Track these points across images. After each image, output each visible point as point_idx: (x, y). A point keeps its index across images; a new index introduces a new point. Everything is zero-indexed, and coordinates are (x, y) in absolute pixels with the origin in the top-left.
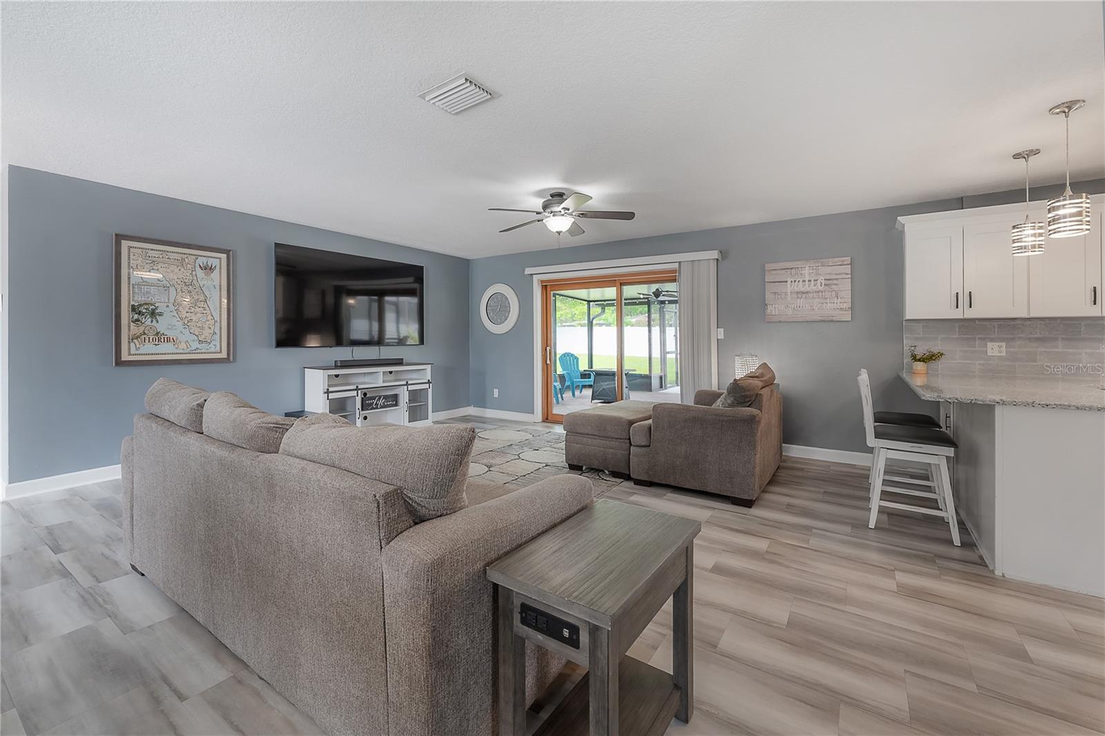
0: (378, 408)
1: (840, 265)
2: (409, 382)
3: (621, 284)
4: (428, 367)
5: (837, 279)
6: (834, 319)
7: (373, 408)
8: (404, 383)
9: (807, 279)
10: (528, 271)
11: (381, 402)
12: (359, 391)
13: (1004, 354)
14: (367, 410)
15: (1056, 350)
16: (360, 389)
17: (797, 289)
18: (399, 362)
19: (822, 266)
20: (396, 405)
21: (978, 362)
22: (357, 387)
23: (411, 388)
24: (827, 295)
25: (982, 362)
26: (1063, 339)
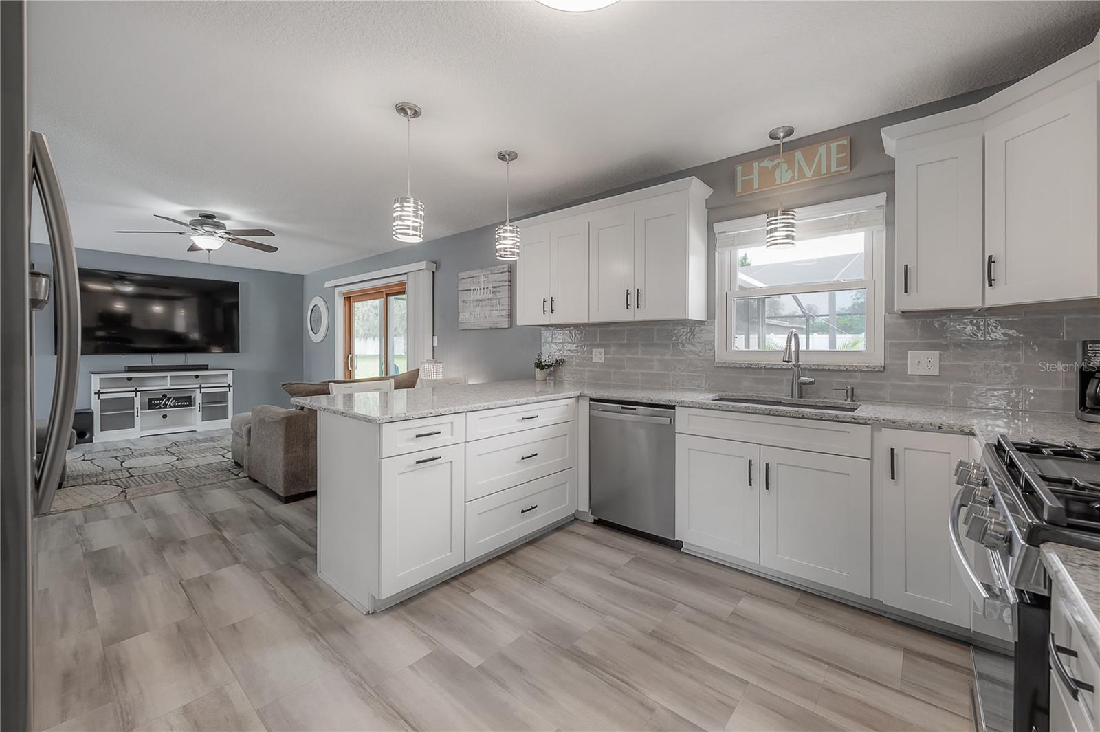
0: (166, 408)
1: (502, 273)
2: (202, 386)
3: (387, 295)
4: (230, 373)
5: (499, 287)
6: (499, 326)
7: (160, 408)
8: (198, 386)
9: (482, 287)
10: (328, 284)
11: (171, 402)
12: (138, 393)
13: (603, 361)
14: (153, 409)
15: (637, 357)
16: (139, 391)
17: (476, 298)
18: (205, 368)
19: (491, 274)
20: (190, 405)
21: (587, 369)
22: (136, 389)
23: (203, 390)
24: (494, 302)
25: (590, 369)
26: (642, 345)
